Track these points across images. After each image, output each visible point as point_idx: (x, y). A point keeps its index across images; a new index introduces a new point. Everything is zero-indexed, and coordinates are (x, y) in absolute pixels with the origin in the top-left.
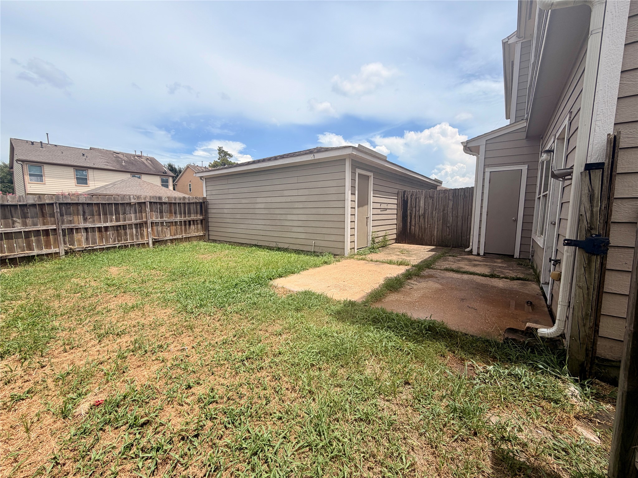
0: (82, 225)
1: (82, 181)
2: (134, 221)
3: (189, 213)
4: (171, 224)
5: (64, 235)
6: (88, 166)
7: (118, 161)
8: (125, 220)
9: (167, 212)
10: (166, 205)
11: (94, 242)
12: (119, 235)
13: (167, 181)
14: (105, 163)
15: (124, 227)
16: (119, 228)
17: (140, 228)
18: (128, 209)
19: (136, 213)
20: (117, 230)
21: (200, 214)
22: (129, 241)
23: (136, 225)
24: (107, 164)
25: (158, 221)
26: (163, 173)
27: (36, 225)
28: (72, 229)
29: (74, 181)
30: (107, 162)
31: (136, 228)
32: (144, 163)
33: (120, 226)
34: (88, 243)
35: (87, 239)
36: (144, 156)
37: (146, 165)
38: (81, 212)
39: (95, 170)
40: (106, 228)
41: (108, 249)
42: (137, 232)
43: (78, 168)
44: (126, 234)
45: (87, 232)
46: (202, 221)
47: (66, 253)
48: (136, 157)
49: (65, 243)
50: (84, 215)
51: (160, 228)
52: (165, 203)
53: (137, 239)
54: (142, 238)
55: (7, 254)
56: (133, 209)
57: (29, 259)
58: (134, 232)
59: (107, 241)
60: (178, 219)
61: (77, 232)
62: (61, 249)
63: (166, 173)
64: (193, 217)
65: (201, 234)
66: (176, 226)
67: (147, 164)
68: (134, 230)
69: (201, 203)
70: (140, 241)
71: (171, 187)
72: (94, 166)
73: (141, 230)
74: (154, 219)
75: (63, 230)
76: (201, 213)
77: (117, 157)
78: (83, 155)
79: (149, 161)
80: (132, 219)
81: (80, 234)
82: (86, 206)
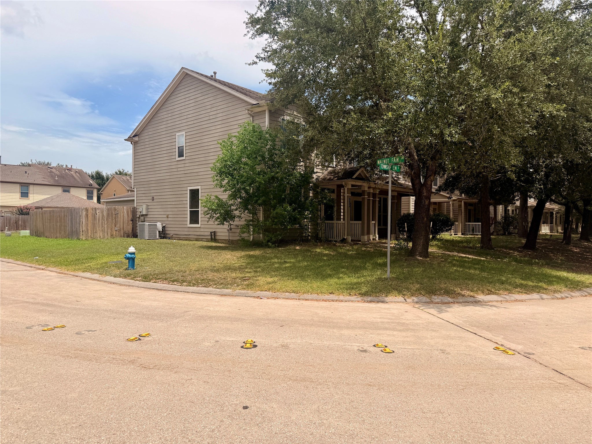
1: (25, 195)
6: (30, 182)
7: (52, 176)
13: (92, 193)
14: (42, 179)
24: (44, 179)
26: (89, 185)
29: (18, 195)
30: (44, 178)
32: (73, 176)
36: (73, 169)
37: (75, 179)
39: (35, 186)
43: (22, 184)
48: (67, 171)
63: (92, 185)
67: (75, 177)
71: (95, 199)
72: (35, 182)
77: (51, 172)
78: (26, 172)
79: (77, 174)
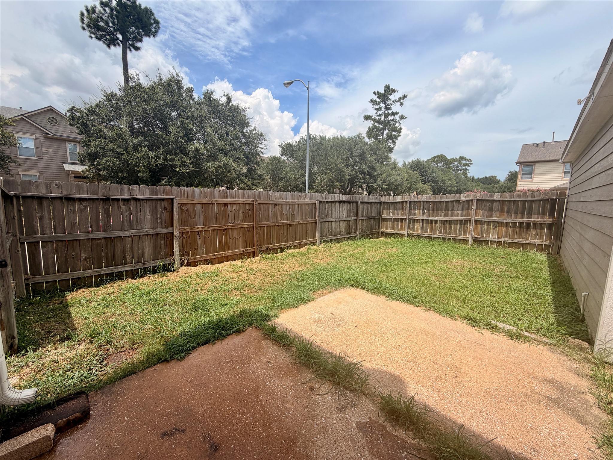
0: (421, 217)
2: (460, 218)
3: (530, 214)
4: (500, 224)
5: (409, 223)
8: (452, 216)
9: (497, 211)
10: (498, 203)
11: (426, 232)
12: (445, 229)
15: (450, 221)
16: (446, 223)
17: (464, 224)
18: (456, 206)
19: (463, 209)
20: (444, 224)
21: (550, 215)
22: (452, 235)
23: (461, 221)
25: (483, 220)
27: (398, 214)
28: (414, 219)
31: (461, 224)
33: (447, 221)
34: (422, 231)
35: (422, 228)
38: (422, 207)
40: (436, 221)
41: (435, 238)
42: (460, 228)
44: (450, 228)
45: (423, 223)
46: (550, 226)
47: (408, 235)
49: (409, 228)
50: (423, 210)
51: (485, 227)
52: (496, 201)
53: (460, 234)
54: (464, 234)
55: (384, 230)
56: (461, 207)
57: (391, 235)
58: (458, 228)
59: (435, 232)
60: (512, 219)
61: (417, 222)
62: (405, 233)
64: (535, 219)
65: (546, 242)
66: (506, 227)
68: (458, 225)
69: (553, 202)
70: (462, 237)
73: (464, 227)
74: (480, 218)
75: (409, 220)
76: (552, 214)
80: (458, 215)
81: (418, 223)
82: (425, 203)
